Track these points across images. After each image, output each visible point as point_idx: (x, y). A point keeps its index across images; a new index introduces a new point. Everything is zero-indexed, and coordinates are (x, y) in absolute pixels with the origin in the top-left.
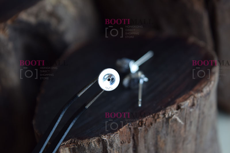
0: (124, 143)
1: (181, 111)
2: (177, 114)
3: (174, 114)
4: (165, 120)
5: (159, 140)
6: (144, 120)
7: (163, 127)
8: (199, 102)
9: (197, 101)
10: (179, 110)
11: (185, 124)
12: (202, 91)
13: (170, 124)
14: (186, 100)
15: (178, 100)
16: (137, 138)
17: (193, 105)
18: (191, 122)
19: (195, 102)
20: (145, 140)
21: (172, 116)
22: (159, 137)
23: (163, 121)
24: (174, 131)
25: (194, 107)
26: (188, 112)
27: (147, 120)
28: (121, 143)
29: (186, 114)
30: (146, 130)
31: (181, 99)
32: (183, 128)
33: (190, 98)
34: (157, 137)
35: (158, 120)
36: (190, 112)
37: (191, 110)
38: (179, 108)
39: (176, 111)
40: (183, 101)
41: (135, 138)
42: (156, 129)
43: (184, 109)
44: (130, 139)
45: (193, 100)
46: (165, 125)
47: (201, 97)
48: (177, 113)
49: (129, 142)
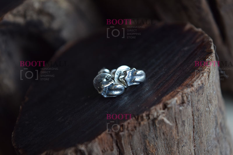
0: (105, 151)
1: (168, 110)
2: (164, 115)
3: (160, 115)
4: (151, 122)
5: (148, 144)
6: (125, 124)
7: (150, 130)
8: (189, 99)
9: (187, 98)
10: (166, 110)
11: (177, 125)
12: (192, 86)
13: (158, 126)
14: (173, 97)
15: (164, 98)
16: (121, 144)
17: (183, 103)
18: (183, 122)
19: (185, 98)
20: (131, 146)
21: (158, 116)
22: (147, 142)
23: (149, 123)
24: (163, 134)
25: (185, 105)
26: (177, 111)
27: (129, 123)
28: (102, 151)
29: (175, 113)
30: (130, 135)
31: (168, 96)
32: (174, 129)
33: (178, 94)
34: (145, 142)
35: (142, 123)
36: (180, 111)
37: (181, 108)
38: (165, 107)
39: (162, 111)
40: (170, 99)
41: (119, 145)
42: (142, 133)
43: (171, 108)
44: (113, 147)
45: (182, 97)
46: (152, 128)
47: (191, 92)
48: (163, 113)
49: (112, 150)
